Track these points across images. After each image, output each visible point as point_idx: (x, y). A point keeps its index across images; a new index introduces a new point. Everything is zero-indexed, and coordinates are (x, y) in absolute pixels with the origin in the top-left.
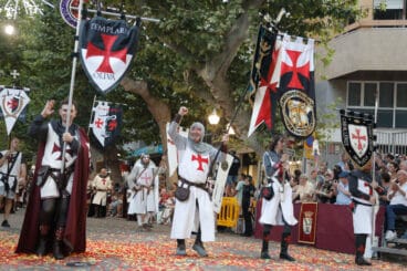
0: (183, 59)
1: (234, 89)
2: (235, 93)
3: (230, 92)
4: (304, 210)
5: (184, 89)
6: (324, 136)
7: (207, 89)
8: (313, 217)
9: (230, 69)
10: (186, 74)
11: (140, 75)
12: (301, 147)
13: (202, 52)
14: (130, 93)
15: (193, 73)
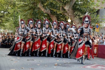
0: (59, 4)
1: (75, 12)
2: (75, 13)
3: (73, 13)
4: (95, 47)
5: (60, 12)
6: (102, 25)
7: (67, 12)
8: (97, 49)
9: (73, 6)
10: (61, 8)
11: (48, 8)
12: (95, 28)
13: (65, 2)
14: (45, 13)
15: (63, 8)
